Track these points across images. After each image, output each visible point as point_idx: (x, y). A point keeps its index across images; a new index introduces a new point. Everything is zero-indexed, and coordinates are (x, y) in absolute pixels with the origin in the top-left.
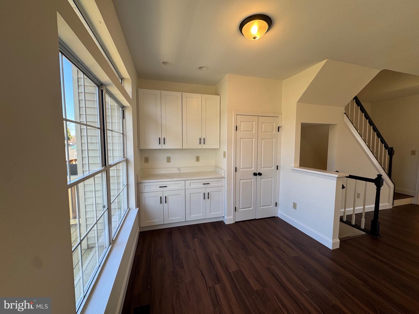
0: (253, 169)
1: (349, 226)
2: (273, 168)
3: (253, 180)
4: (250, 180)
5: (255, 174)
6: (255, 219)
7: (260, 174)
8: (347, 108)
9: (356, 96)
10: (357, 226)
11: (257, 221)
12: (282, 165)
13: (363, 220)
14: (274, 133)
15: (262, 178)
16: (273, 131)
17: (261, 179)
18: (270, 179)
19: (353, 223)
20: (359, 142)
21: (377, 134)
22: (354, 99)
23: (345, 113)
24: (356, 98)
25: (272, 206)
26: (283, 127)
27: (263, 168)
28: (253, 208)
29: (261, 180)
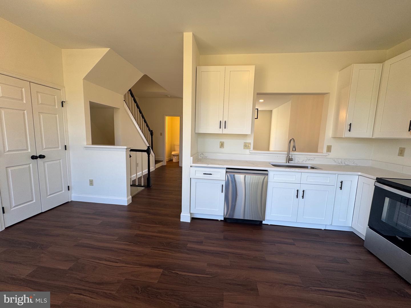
0: (29, 151)
1: (135, 187)
2: (60, 148)
3: (31, 165)
4: (28, 166)
5: (34, 157)
6: (42, 213)
7: (42, 157)
8: (125, 96)
9: (130, 89)
10: (140, 186)
11: (44, 214)
12: (70, 144)
13: (143, 179)
14: (57, 107)
15: (46, 162)
16: (55, 106)
17: (44, 162)
18: (58, 161)
19: (137, 184)
20: (135, 125)
21: (146, 125)
22: (129, 90)
23: (124, 100)
24: (130, 90)
25: (63, 191)
26: (67, 102)
27: (45, 148)
28: (36, 201)
29: (44, 164)
